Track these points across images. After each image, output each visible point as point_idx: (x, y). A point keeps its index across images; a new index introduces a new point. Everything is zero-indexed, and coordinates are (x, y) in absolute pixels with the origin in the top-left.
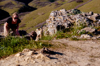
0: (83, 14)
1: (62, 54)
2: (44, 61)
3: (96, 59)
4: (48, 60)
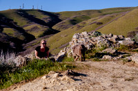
0: (104, 36)
2: (69, 82)
3: (118, 79)
4: (73, 82)
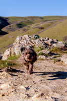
0: (42, 39)
1: (22, 72)
3: (47, 76)
4: (10, 77)
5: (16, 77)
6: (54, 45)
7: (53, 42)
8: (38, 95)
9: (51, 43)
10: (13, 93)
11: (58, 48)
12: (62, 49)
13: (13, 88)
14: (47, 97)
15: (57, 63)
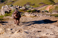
1: (7, 22)
5: (5, 25)
6: (21, 8)
7: (20, 7)
8: (17, 31)
9: (19, 8)
10: (4, 33)
11: (23, 10)
12: (24, 10)
13: (4, 30)
14: (22, 32)
15: (23, 16)
